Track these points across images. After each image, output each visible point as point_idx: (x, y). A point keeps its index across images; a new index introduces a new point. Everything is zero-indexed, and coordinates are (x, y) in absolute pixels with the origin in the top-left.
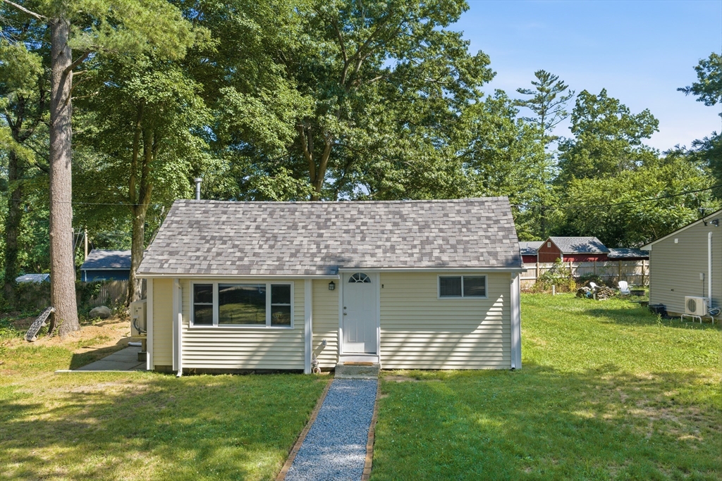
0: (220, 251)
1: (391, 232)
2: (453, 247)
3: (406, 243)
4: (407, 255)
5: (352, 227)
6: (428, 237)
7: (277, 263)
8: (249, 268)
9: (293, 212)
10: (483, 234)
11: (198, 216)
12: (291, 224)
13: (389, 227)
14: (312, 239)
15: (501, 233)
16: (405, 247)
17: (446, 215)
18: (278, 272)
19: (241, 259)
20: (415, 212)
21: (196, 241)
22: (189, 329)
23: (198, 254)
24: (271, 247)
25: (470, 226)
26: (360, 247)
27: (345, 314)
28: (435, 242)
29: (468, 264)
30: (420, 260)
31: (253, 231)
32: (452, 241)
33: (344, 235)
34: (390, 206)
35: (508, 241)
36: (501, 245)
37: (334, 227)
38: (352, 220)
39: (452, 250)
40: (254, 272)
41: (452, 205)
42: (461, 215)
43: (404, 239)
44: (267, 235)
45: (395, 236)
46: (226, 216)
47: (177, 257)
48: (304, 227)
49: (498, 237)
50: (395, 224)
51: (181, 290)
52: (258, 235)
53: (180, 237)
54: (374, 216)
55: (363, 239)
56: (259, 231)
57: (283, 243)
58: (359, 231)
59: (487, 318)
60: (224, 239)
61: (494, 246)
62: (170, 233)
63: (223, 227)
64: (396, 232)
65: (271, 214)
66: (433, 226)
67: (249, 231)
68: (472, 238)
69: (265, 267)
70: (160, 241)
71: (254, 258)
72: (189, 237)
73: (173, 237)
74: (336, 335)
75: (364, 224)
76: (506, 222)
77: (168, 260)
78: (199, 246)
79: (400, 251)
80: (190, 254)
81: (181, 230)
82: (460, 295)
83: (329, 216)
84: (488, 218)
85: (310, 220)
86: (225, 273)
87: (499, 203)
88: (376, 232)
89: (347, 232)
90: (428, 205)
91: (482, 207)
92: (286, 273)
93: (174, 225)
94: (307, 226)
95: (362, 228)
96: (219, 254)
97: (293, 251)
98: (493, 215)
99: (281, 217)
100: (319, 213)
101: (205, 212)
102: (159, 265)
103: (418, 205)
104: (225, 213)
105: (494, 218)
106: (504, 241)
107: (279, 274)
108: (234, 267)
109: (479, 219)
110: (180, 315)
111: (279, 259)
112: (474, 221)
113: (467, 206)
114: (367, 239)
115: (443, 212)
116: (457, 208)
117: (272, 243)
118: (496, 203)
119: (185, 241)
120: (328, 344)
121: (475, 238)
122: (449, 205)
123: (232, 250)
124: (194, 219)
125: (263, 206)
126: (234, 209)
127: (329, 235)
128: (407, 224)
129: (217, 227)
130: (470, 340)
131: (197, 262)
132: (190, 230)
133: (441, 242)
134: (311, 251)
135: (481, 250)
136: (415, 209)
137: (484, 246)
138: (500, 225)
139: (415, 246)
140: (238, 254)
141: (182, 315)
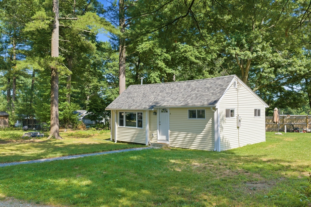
0: (128, 101)
1: (181, 92)
2: (197, 98)
5: (170, 91)
6: (191, 94)
7: (139, 105)
9: (157, 87)
10: (212, 91)
11: (132, 90)
12: (153, 91)
13: (182, 90)
14: (155, 96)
15: (219, 91)
16: (181, 98)
17: (205, 85)
18: (137, 108)
19: (131, 104)
20: (195, 84)
23: (123, 102)
24: (142, 100)
25: (210, 89)
26: (166, 99)
27: (160, 124)
28: (192, 96)
30: (181, 103)
31: (142, 94)
32: (198, 95)
35: (219, 94)
36: (215, 96)
37: (165, 92)
38: (172, 89)
39: (195, 99)
42: (211, 84)
43: (183, 95)
45: (181, 94)
46: (139, 90)
47: (117, 103)
49: (216, 93)
50: (185, 89)
51: (116, 114)
54: (181, 87)
57: (146, 98)
58: (171, 93)
59: (206, 128)
60: (133, 97)
61: (212, 96)
63: (135, 93)
64: (183, 92)
65: (151, 88)
66: (197, 89)
71: (135, 104)
72: (124, 97)
75: (175, 90)
77: (115, 104)
78: (125, 100)
79: (178, 100)
82: (196, 117)
83: (166, 88)
84: (220, 85)
85: (160, 90)
88: (176, 93)
89: (167, 93)
91: (222, 80)
92: (139, 108)
94: (157, 92)
95: (173, 91)
97: (147, 101)
98: (223, 83)
100: (164, 87)
105: (222, 85)
108: (128, 106)
109: (216, 85)
111: (141, 104)
112: (214, 86)
113: (216, 80)
114: (171, 96)
115: (205, 83)
116: (212, 81)
117: (143, 98)
119: (122, 99)
120: (154, 135)
121: (208, 93)
122: (210, 80)
123: (131, 101)
124: (130, 91)
126: (142, 87)
127: (161, 95)
128: (189, 89)
130: (200, 137)
131: (121, 105)
132: (126, 95)
133: (194, 95)
134: (151, 101)
135: (206, 98)
137: (208, 96)
138: (222, 88)
139: (184, 98)
141: (117, 123)
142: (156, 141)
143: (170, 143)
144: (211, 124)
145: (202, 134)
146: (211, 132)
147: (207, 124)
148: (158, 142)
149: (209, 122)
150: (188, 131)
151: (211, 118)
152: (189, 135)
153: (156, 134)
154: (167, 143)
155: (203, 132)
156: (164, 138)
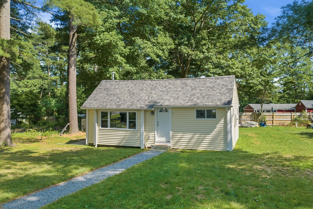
0: (112, 99)
1: (180, 91)
2: (204, 97)
3: (184, 95)
4: (183, 100)
5: (165, 89)
6: (194, 93)
7: (131, 104)
8: (120, 105)
9: (143, 84)
10: (219, 91)
11: (108, 86)
12: (141, 89)
13: (180, 89)
14: (147, 94)
15: (226, 91)
16: (183, 97)
17: (205, 84)
18: (130, 107)
19: (118, 102)
20: (192, 83)
21: (105, 96)
22: (100, 129)
23: (104, 100)
24: (131, 97)
25: (213, 88)
26: (165, 97)
27: (158, 125)
28: (196, 95)
29: (207, 104)
30: (187, 102)
31: (126, 91)
32: (204, 95)
33: (160, 93)
34: (183, 80)
35: (228, 94)
36: (225, 96)
37: (158, 89)
38: (165, 87)
39: (203, 98)
40: (122, 107)
41: (209, 79)
42: (212, 84)
43: (184, 94)
44: (131, 93)
45: (181, 93)
46: (118, 86)
47: (96, 101)
48: (145, 90)
49: (224, 93)
50: (182, 88)
51: (97, 114)
52: (128, 93)
53: (100, 94)
54: (175, 85)
55: (167, 94)
56: (128, 91)
57: (136, 96)
58: (167, 91)
59: (217, 128)
60: (115, 94)
61: (221, 96)
62: (97, 93)
63: (116, 90)
64: (182, 91)
65: (135, 85)
66: (198, 88)
67: (125, 91)
68: (213, 93)
69: (126, 105)
70: (92, 95)
71: (123, 102)
72: (103, 94)
73: (97, 94)
74: (154, 134)
75: (170, 88)
76: (230, 86)
77: (93, 102)
78: (105, 97)
79: (181, 99)
80: (101, 100)
81: (101, 91)
82: (205, 117)
83: (157, 85)
84: (223, 85)
85: (149, 87)
86: (111, 107)
87: (230, 78)
88: (174, 91)
89: (162, 91)
90: (199, 80)
91: (222, 80)
92: (134, 107)
93: (99, 90)
94: (147, 89)
95: (168, 90)
96: (111, 100)
97: (139, 99)
98: (226, 83)
99: (138, 86)
100: (153, 84)
101: (111, 85)
102: (89, 104)
103: (195, 80)
104: (118, 85)
105: (225, 85)
106: (227, 94)
107: (131, 108)
108: (115, 105)
109: (219, 85)
110: (96, 124)
111: (133, 102)
112: (216, 86)
113: (216, 80)
114: (169, 94)
115: (204, 83)
116: (211, 81)
117: (132, 96)
118: (229, 78)
119: (101, 96)
120: (151, 137)
121: (215, 93)
122: (208, 79)
123: (116, 99)
124: (107, 87)
125: (133, 82)
126: (122, 83)
127: (154, 93)
128: (187, 88)
129: (114, 90)
130: (209, 137)
131: (103, 103)
132: (104, 91)
133: (199, 95)
134: (145, 99)
135: (215, 98)
136: (192, 81)
137: (217, 96)
138: (227, 88)
139: (187, 97)
140: (118, 100)
141: (97, 124)
142: (154, 143)
143: (172, 145)
144: (223, 124)
145: (212, 134)
146: (223, 132)
147: (219, 124)
148: (156, 144)
149: (220, 122)
150: (195, 132)
151: (223, 118)
152: (197, 136)
153: (154, 135)
154: (169, 145)
155: (213, 132)
156: (164, 139)
